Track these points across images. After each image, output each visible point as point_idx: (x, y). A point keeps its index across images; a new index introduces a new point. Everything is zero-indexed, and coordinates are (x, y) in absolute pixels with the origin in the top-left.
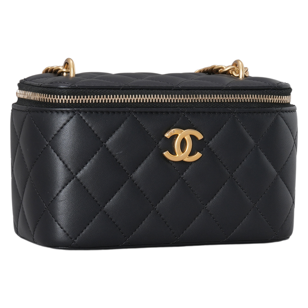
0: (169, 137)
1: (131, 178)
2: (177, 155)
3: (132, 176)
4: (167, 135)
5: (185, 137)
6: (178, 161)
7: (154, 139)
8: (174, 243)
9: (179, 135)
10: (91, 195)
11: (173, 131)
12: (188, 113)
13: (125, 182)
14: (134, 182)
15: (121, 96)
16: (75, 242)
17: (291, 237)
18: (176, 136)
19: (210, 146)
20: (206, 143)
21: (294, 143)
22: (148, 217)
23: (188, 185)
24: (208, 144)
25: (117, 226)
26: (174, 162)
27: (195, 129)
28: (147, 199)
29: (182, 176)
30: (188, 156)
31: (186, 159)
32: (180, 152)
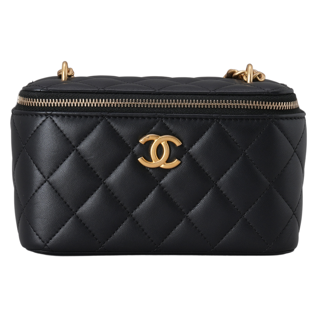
0: (143, 143)
1: (104, 183)
2: (154, 162)
3: (106, 182)
4: (142, 141)
5: (161, 143)
6: (156, 168)
7: (128, 144)
8: (154, 251)
9: (156, 141)
10: (62, 199)
11: (149, 137)
12: (166, 118)
13: (98, 188)
14: (107, 187)
15: (94, 100)
16: (47, 246)
17: (296, 250)
18: (152, 142)
19: (190, 153)
20: (186, 150)
21: (295, 152)
22: (123, 223)
23: (166, 192)
24: (188, 151)
25: (90, 232)
26: (150, 168)
27: (174, 135)
28: (122, 205)
29: (160, 183)
30: (165, 163)
31: (162, 166)
32: (156, 158)
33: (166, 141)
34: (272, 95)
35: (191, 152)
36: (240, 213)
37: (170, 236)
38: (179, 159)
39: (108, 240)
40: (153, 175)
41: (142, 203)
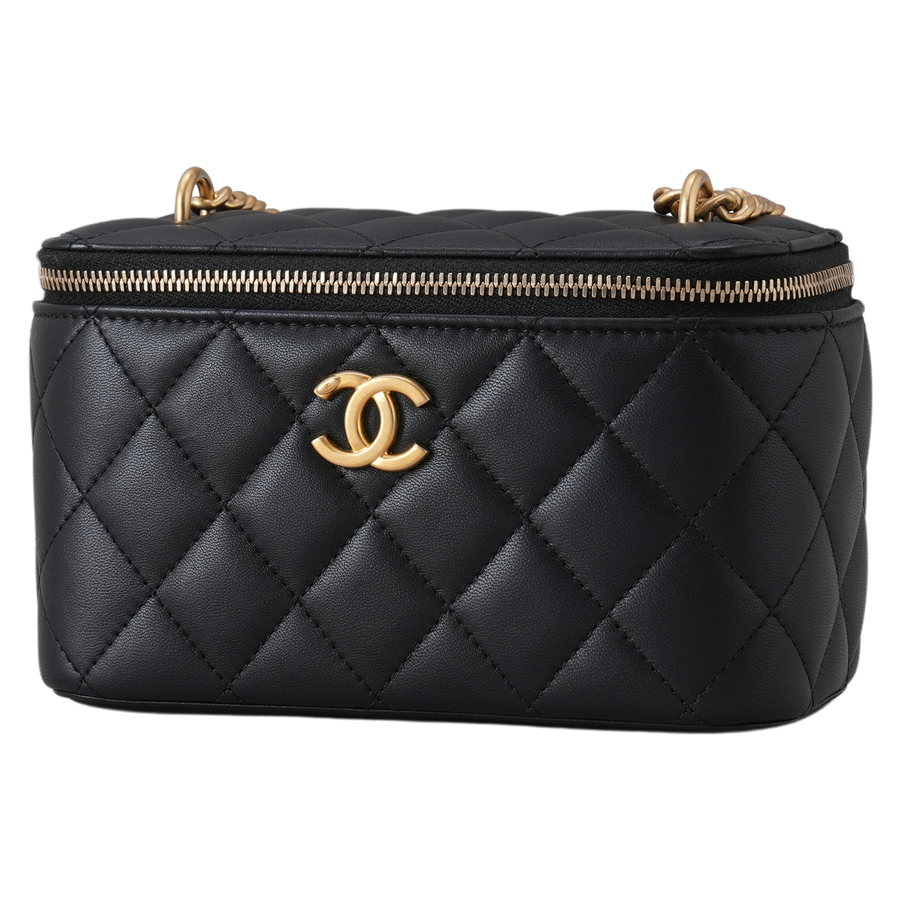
0: (324, 396)
2: (355, 452)
3: (231, 505)
4: (321, 389)
5: (373, 395)
7: (287, 400)
9: (359, 389)
12: (390, 326)
13: (212, 521)
14: (235, 520)
16: (85, 681)
18: (348, 392)
19: (455, 427)
20: (444, 417)
21: (775, 430)
22: (281, 625)
23: (392, 540)
24: (451, 419)
25: (194, 646)
26: (347, 468)
27: (410, 374)
28: (275, 573)
29: (374, 511)
30: (386, 453)
31: (379, 463)
32: (361, 439)
33: (387, 390)
34: (694, 260)
35: (457, 424)
36: (600, 606)
37: (407, 665)
38: (423, 445)
39: (241, 671)
40: (358, 488)
41: (327, 568)
